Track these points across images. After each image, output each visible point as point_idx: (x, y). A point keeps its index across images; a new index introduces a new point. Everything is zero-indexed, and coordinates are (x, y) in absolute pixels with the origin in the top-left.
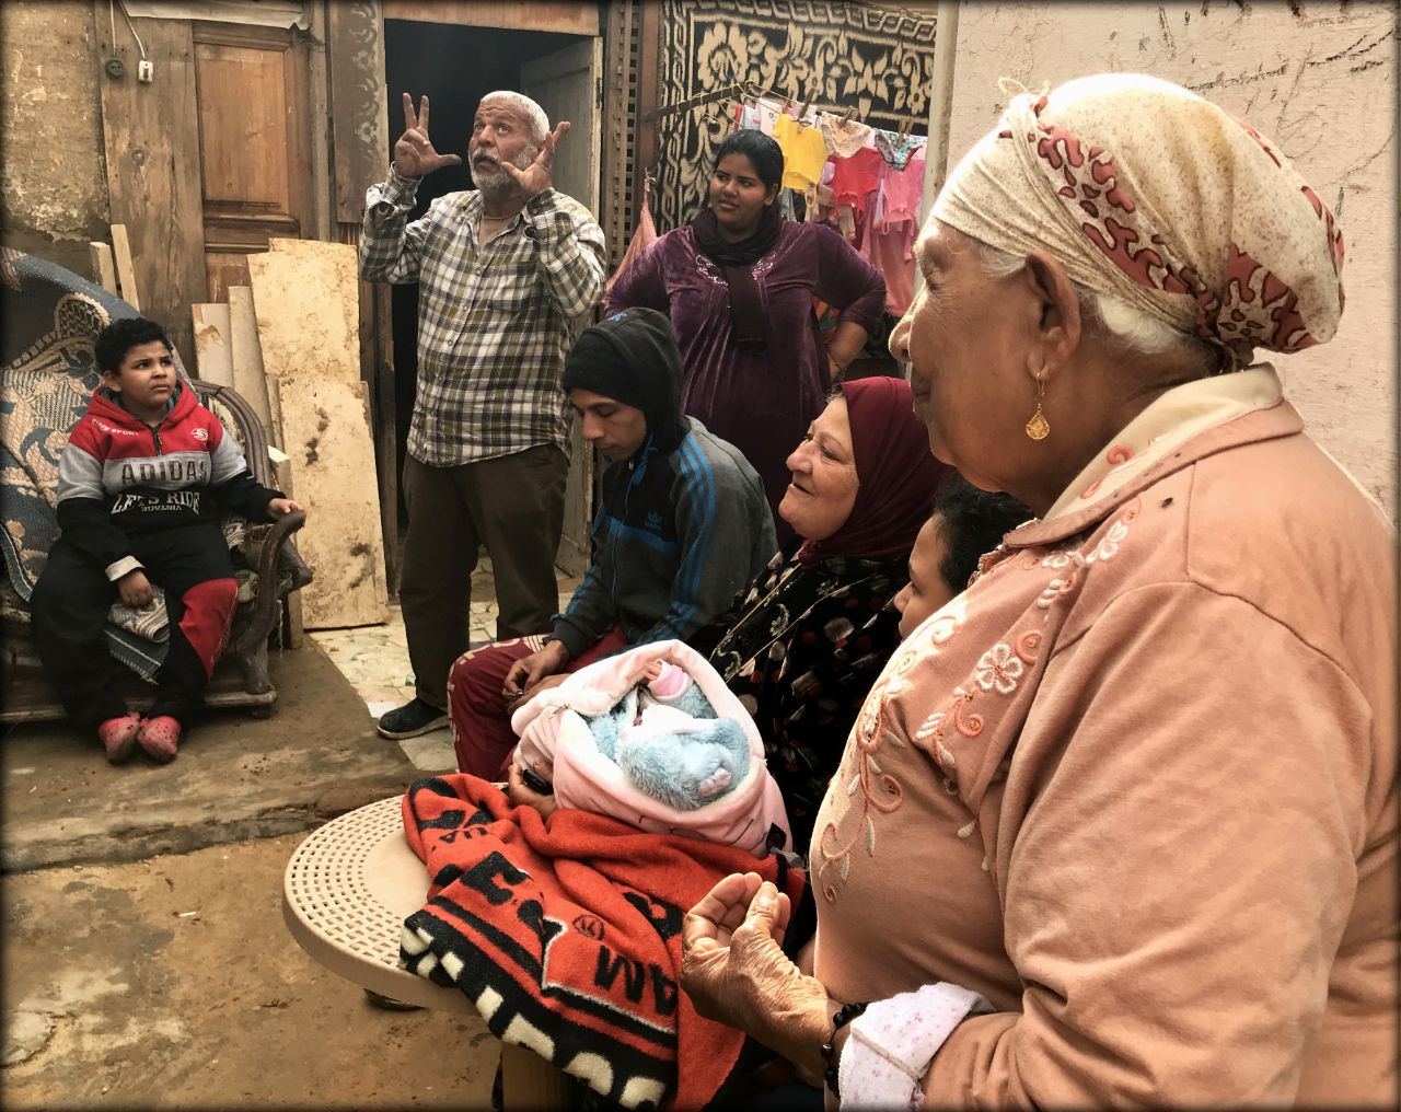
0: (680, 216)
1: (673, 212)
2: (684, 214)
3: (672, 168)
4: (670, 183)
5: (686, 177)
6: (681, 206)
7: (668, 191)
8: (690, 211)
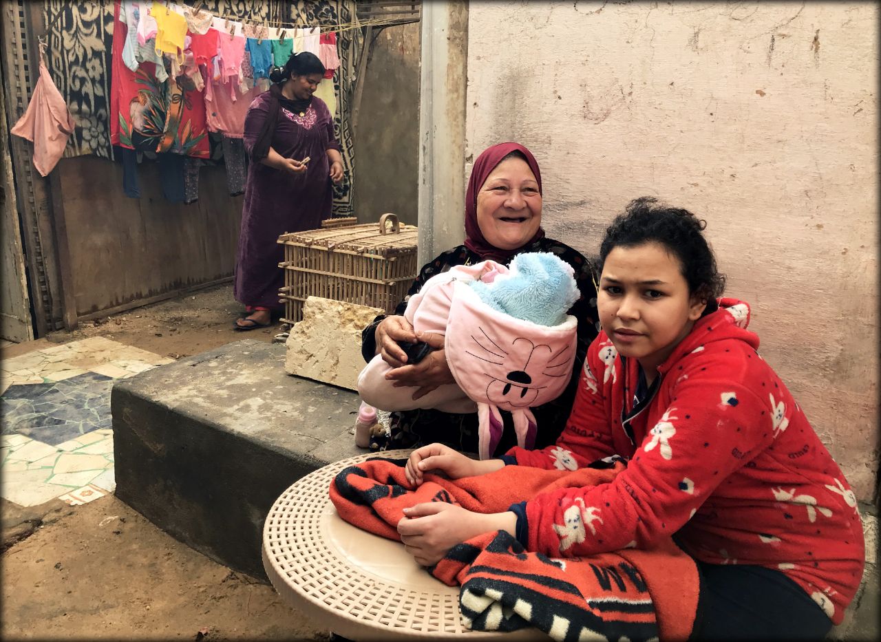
0: (68, 72)
1: (61, 68)
2: (70, 70)
3: (56, 36)
4: (56, 48)
5: (68, 44)
6: (67, 65)
7: (56, 54)
8: (74, 68)
